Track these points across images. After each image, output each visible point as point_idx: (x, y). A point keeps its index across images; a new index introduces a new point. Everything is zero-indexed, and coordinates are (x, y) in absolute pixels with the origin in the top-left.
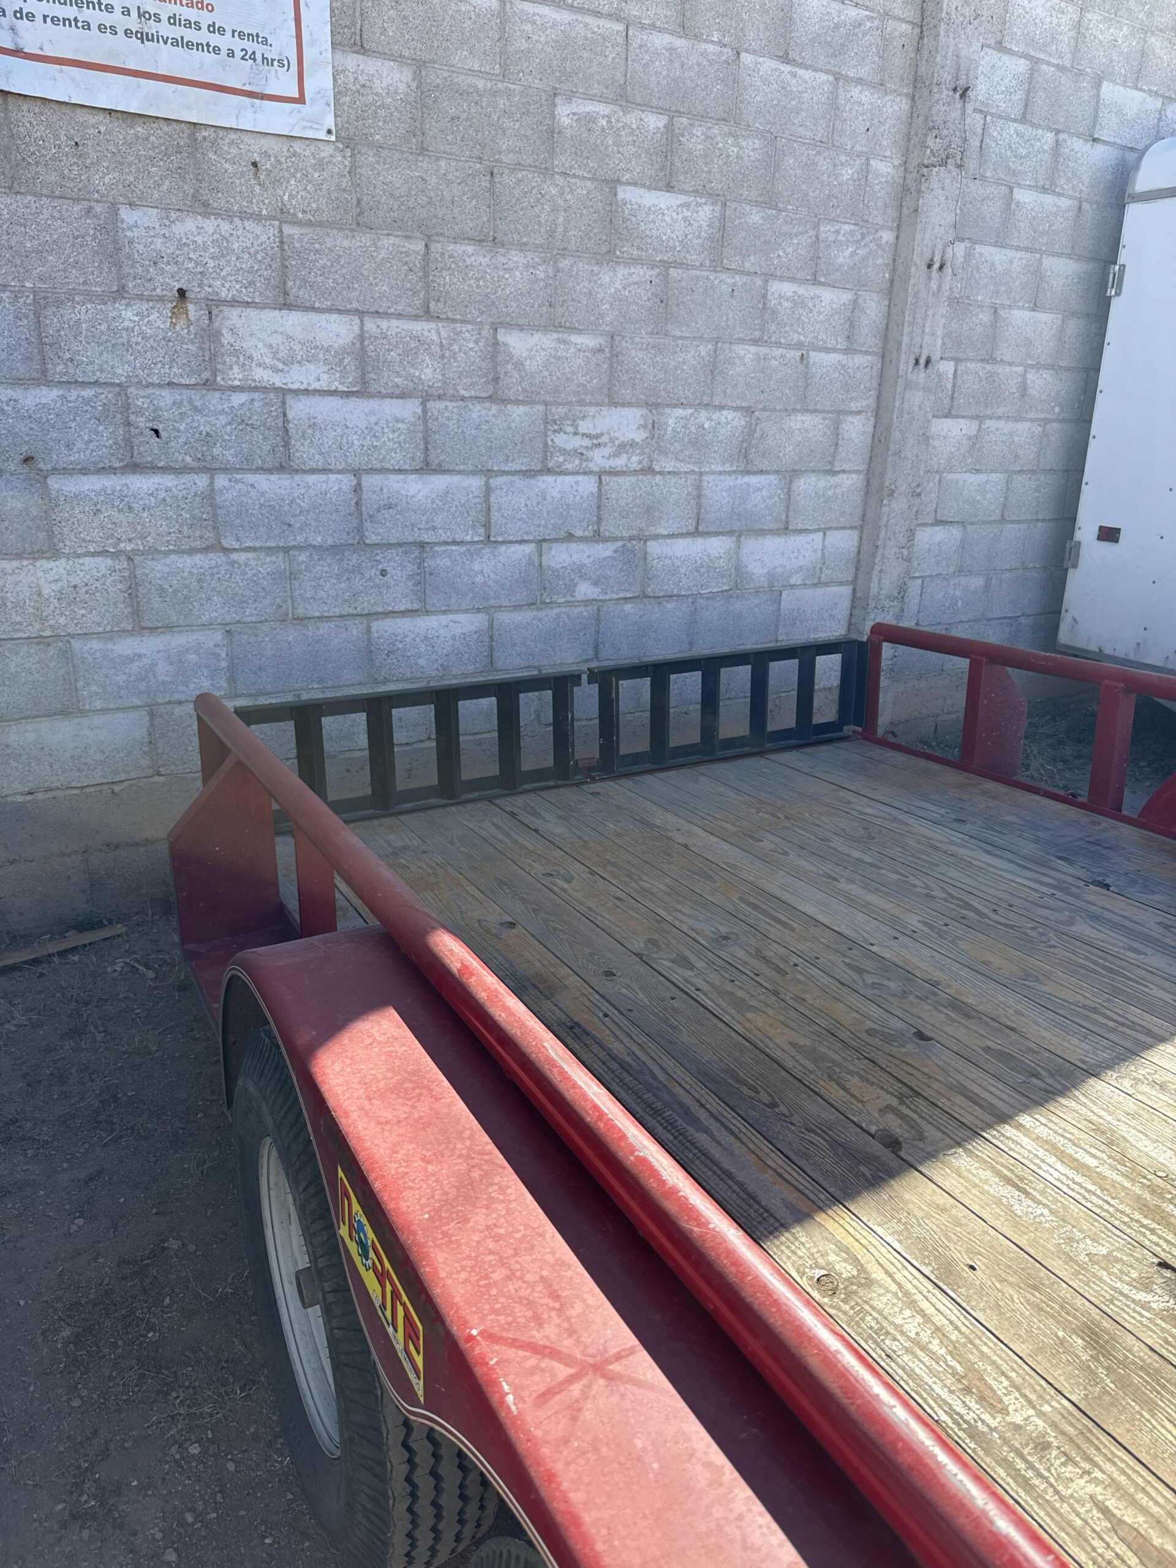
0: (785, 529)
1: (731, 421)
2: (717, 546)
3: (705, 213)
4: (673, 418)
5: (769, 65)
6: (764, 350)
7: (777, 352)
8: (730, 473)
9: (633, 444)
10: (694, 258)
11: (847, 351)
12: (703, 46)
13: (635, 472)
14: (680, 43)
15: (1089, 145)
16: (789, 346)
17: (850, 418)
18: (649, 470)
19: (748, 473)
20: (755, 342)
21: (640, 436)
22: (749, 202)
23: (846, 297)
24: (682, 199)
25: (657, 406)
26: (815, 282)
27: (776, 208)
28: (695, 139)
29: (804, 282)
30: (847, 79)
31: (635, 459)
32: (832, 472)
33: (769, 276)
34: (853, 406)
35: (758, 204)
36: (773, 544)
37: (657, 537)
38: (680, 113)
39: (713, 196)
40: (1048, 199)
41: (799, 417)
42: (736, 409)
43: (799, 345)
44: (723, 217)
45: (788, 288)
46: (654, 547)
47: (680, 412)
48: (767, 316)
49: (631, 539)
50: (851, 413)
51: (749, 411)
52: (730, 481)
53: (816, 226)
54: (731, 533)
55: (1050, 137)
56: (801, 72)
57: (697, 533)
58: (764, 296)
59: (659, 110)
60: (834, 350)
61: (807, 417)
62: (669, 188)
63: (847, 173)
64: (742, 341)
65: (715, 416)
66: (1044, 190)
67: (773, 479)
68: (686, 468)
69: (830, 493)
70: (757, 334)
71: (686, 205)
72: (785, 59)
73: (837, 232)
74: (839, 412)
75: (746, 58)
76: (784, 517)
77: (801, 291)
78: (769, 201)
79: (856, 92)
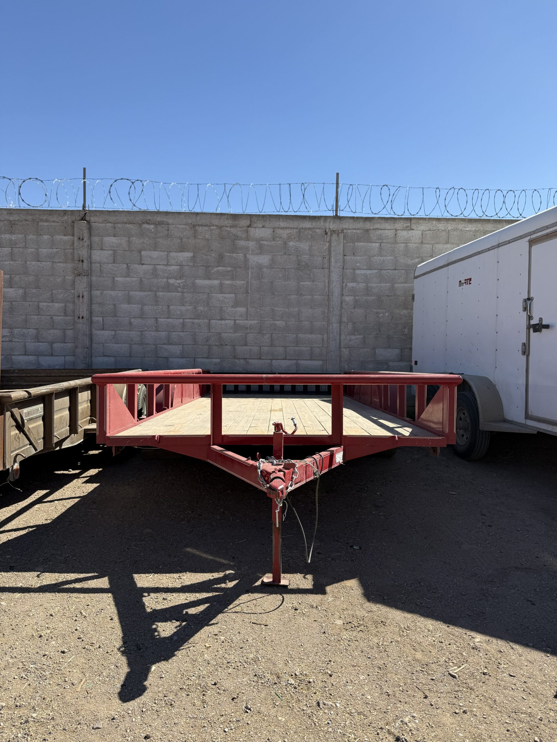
0: (52, 355)
1: (32, 332)
2: (32, 358)
3: (21, 291)
4: (16, 331)
5: (34, 263)
6: (39, 317)
7: (44, 317)
8: (33, 342)
9: (6, 336)
10: (18, 300)
11: (65, 316)
12: (17, 262)
13: (7, 341)
14: (11, 262)
15: (140, 266)
16: (47, 316)
17: (68, 331)
18: (11, 341)
19: (38, 342)
20: (38, 315)
21: (8, 334)
22: (32, 288)
23: (63, 305)
24: (14, 289)
25: (12, 328)
26: (53, 302)
27: (40, 288)
28: (17, 278)
29: (49, 302)
30: (56, 262)
31: (7, 339)
32: (65, 343)
33: (39, 302)
34: (69, 328)
35: (34, 288)
36: (48, 358)
37: (14, 355)
38: (13, 274)
39: (23, 288)
40: (128, 279)
41: (52, 330)
42: (34, 329)
43: (50, 315)
44: (25, 292)
45: (45, 304)
46: (13, 357)
47: (18, 329)
48: (40, 310)
49: (7, 355)
50: (69, 329)
51: (37, 329)
52: (34, 344)
53: (52, 291)
54: (36, 355)
55: (125, 266)
56: (42, 263)
57: (25, 355)
58: (38, 306)
59: (8, 274)
60: (61, 316)
61: (54, 330)
62: (12, 287)
63: (59, 280)
64: (33, 315)
65: (28, 330)
66: (126, 277)
67: (46, 344)
68: (21, 341)
69: (65, 347)
70: (37, 314)
71: (16, 290)
72: (38, 261)
73: (58, 292)
74: (65, 329)
75: (28, 262)
76: (51, 352)
77: (49, 304)
78: (37, 287)
79: (59, 264)
